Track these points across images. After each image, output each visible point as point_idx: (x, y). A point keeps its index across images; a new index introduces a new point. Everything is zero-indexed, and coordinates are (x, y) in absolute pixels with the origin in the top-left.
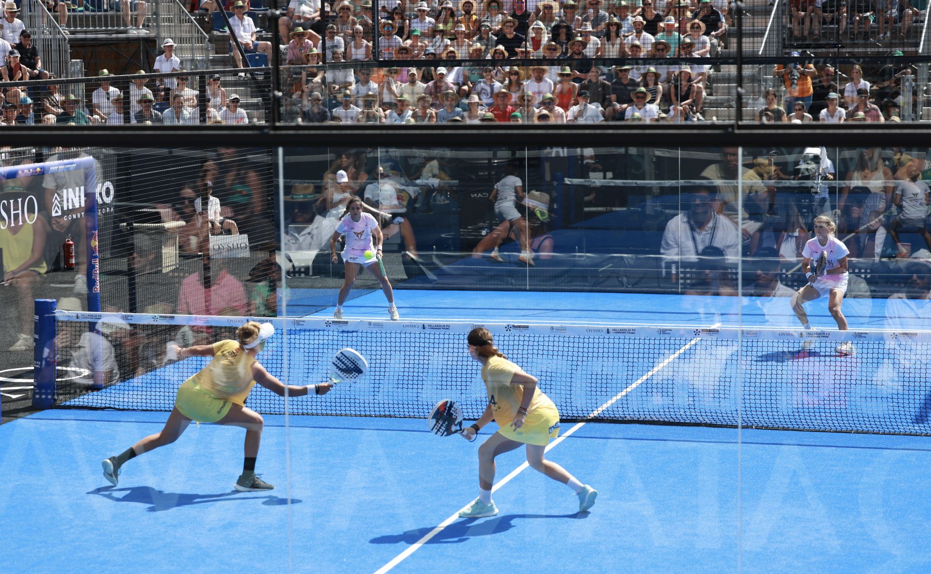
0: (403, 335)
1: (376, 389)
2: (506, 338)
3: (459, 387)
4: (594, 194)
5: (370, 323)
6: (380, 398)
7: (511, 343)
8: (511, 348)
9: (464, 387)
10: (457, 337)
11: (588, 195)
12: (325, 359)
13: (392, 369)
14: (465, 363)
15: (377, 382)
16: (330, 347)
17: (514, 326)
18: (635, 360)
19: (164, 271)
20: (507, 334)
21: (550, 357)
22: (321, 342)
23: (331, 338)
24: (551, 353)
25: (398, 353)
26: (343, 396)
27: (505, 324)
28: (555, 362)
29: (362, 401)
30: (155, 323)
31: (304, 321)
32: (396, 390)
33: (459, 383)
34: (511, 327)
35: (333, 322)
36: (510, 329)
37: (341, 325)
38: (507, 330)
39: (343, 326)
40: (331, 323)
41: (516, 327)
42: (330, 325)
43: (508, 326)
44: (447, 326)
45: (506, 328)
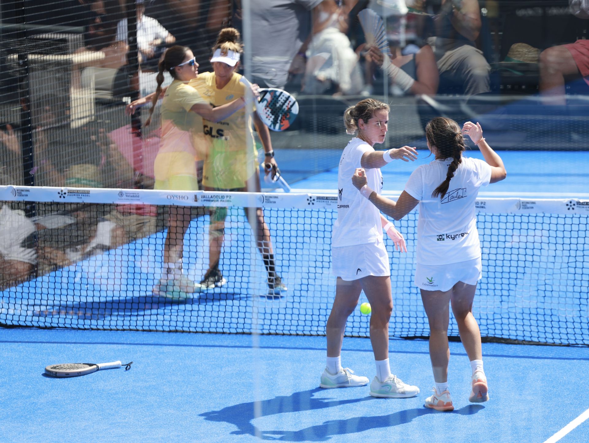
2: (568, 221)
3: (498, 293)
7: (575, 228)
8: (574, 234)
9: (505, 293)
10: (496, 219)
12: (306, 252)
13: (402, 267)
14: (507, 257)
16: (314, 234)
17: (579, 203)
19: (75, 125)
20: (570, 213)
22: (301, 227)
23: (314, 221)
27: (566, 200)
30: (62, 200)
31: (276, 197)
33: (498, 287)
34: (574, 205)
35: (319, 198)
36: (573, 207)
37: (330, 203)
38: (569, 209)
39: (332, 204)
40: (315, 199)
41: (583, 204)
42: (313, 202)
43: (571, 202)
44: (482, 203)
45: (567, 205)
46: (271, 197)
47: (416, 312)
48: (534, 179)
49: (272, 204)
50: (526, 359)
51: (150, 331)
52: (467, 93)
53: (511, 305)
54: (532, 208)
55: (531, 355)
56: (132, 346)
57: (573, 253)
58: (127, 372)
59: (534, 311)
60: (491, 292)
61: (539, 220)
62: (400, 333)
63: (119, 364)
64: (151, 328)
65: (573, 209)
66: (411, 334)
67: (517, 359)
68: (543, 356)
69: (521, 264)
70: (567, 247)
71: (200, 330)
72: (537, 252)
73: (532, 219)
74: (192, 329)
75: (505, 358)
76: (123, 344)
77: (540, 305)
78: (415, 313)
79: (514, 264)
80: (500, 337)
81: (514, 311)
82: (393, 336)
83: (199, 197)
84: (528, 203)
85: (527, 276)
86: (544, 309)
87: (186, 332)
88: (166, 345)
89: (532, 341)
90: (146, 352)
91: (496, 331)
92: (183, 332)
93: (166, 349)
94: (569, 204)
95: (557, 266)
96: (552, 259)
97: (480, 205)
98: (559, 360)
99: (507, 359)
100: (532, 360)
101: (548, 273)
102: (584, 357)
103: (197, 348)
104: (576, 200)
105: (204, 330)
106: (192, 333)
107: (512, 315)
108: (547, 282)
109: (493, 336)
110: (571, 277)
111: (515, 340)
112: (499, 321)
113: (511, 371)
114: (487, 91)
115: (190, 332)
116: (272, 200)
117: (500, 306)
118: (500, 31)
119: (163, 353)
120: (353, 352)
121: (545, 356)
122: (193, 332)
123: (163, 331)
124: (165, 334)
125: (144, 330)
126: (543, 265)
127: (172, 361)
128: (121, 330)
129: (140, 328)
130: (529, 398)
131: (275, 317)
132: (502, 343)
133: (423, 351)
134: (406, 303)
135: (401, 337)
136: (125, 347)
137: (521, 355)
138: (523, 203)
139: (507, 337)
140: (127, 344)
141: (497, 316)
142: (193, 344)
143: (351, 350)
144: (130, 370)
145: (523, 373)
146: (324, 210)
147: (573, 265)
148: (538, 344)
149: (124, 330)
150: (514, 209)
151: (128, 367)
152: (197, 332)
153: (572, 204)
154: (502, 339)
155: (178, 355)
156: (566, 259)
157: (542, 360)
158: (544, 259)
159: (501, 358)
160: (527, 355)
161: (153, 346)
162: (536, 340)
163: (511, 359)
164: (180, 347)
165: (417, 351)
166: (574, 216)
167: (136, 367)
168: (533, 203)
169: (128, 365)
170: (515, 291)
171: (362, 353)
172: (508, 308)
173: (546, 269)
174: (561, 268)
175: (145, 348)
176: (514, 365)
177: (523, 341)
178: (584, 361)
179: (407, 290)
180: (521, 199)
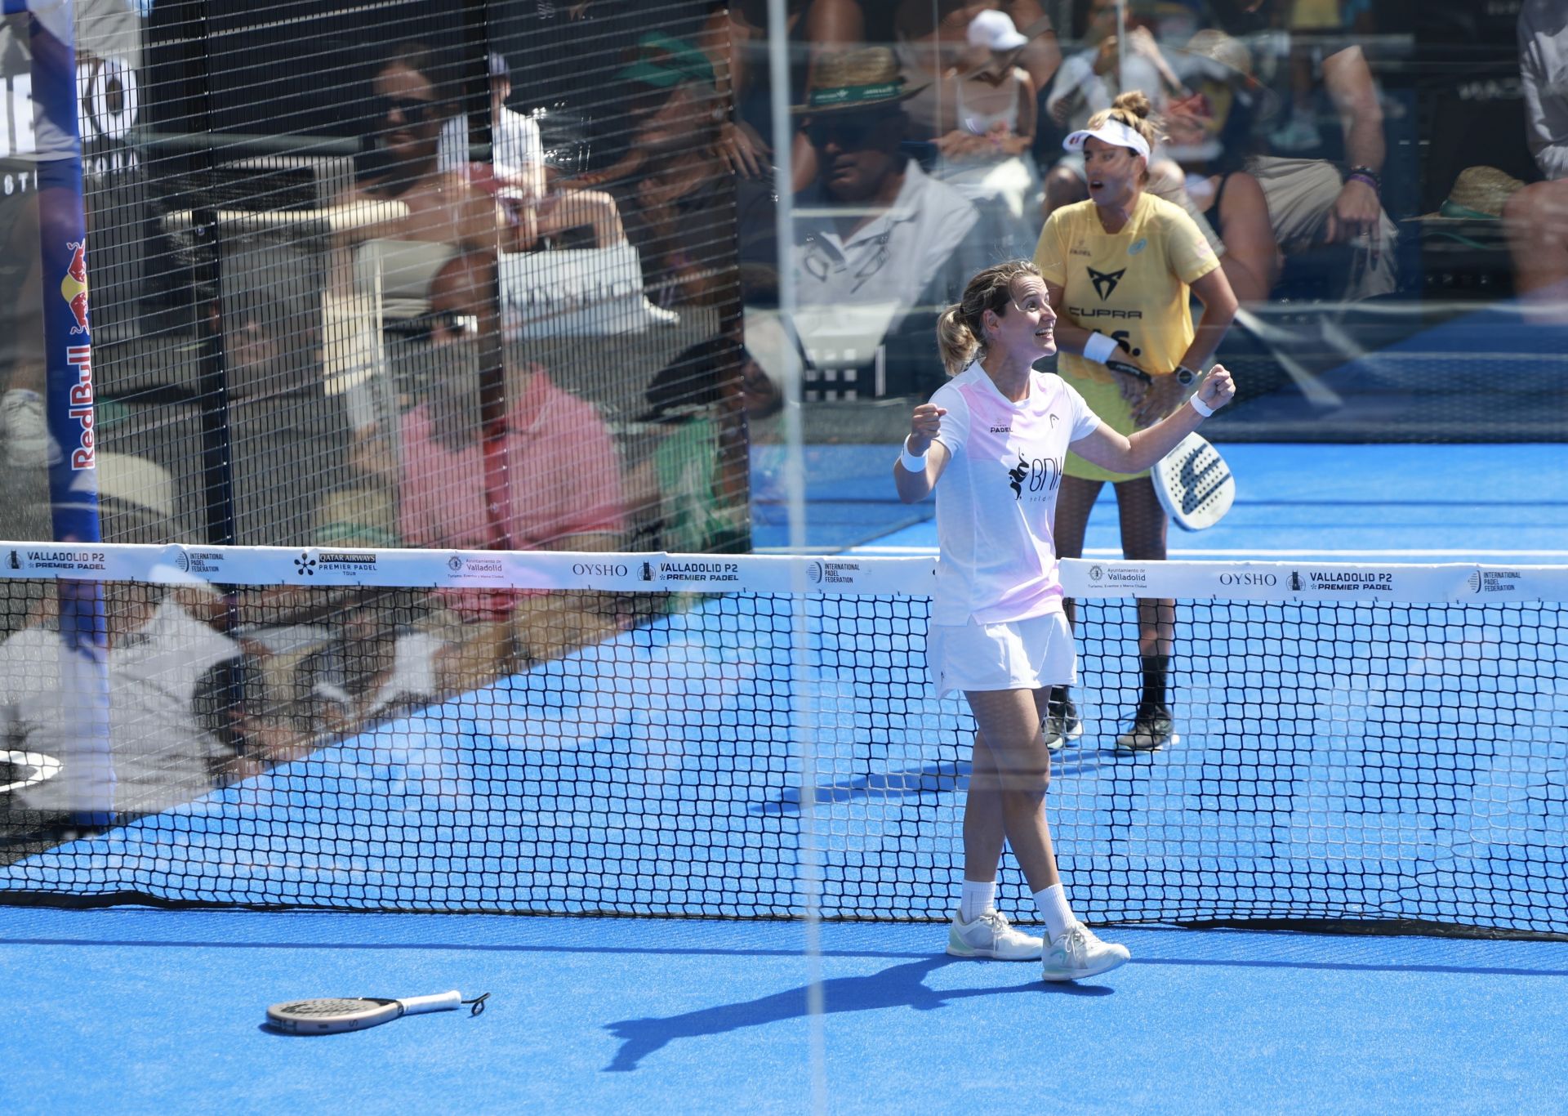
0: (1220, 614)
1: (1121, 818)
3: (1427, 806)
5: (1097, 572)
6: (1135, 849)
9: (1444, 807)
10: (1418, 617)
12: (931, 707)
25: (1200, 680)
31: (854, 567)
33: (1427, 791)
44: (1381, 576)
46: (839, 567)
47: (1216, 858)
48: (1515, 514)
49: (844, 584)
50: (1501, 976)
51: (533, 913)
52: (1338, 297)
53: (1459, 837)
54: (1512, 587)
55: (1512, 966)
56: (487, 953)
58: (476, 1019)
59: (1518, 853)
60: (1408, 805)
61: (1530, 618)
62: (1175, 914)
63: (455, 1000)
64: (536, 906)
66: (1205, 916)
67: (1478, 976)
68: (1543, 969)
69: (1485, 731)
71: (660, 910)
72: (1524, 701)
73: (1511, 617)
74: (639, 909)
75: (1445, 974)
76: (465, 947)
77: (1533, 837)
78: (1213, 861)
79: (1466, 731)
80: (1433, 919)
81: (1468, 853)
82: (1159, 920)
83: (655, 569)
84: (1499, 575)
85: (1500, 763)
86: (1545, 847)
87: (626, 916)
88: (573, 950)
89: (1514, 930)
90: (522, 967)
91: (1422, 904)
92: (618, 915)
93: (573, 959)
97: (1377, 582)
99: (1451, 976)
100: (1515, 978)
101: (1553, 753)
103: (652, 955)
105: (672, 909)
106: (639, 919)
107: (1463, 865)
108: (1550, 776)
109: (1415, 917)
111: (1471, 927)
112: (1430, 880)
113: (1463, 1007)
114: (1388, 291)
115: (634, 916)
116: (841, 573)
117: (1432, 840)
118: (1423, 138)
119: (567, 969)
121: (1549, 967)
122: (644, 916)
123: (567, 914)
124: (572, 921)
125: (516, 913)
126: (1541, 734)
127: (592, 990)
128: (459, 912)
129: (508, 907)
130: (1509, 1075)
131: (853, 874)
132: (1437, 935)
133: (1235, 959)
134: (1191, 834)
135: (1177, 923)
136: (471, 954)
137: (1488, 966)
138: (1486, 575)
139: (1451, 920)
140: (474, 948)
141: (1424, 867)
142: (643, 947)
144: (484, 1014)
148: (1531, 937)
149: (466, 912)
150: (1465, 592)
151: (477, 1006)
152: (652, 916)
154: (1439, 924)
155: (605, 976)
157: (1541, 978)
158: (1542, 718)
159: (1437, 974)
160: (1502, 965)
161: (540, 953)
162: (1525, 926)
163: (1463, 975)
164: (610, 955)
165: (1219, 958)
167: (498, 1008)
168: (1514, 575)
169: (476, 1002)
170: (1471, 801)
172: (1453, 845)
173: (1548, 743)
175: (521, 957)
176: (1470, 991)
177: (1491, 928)
179: (1194, 803)
180: (1483, 566)
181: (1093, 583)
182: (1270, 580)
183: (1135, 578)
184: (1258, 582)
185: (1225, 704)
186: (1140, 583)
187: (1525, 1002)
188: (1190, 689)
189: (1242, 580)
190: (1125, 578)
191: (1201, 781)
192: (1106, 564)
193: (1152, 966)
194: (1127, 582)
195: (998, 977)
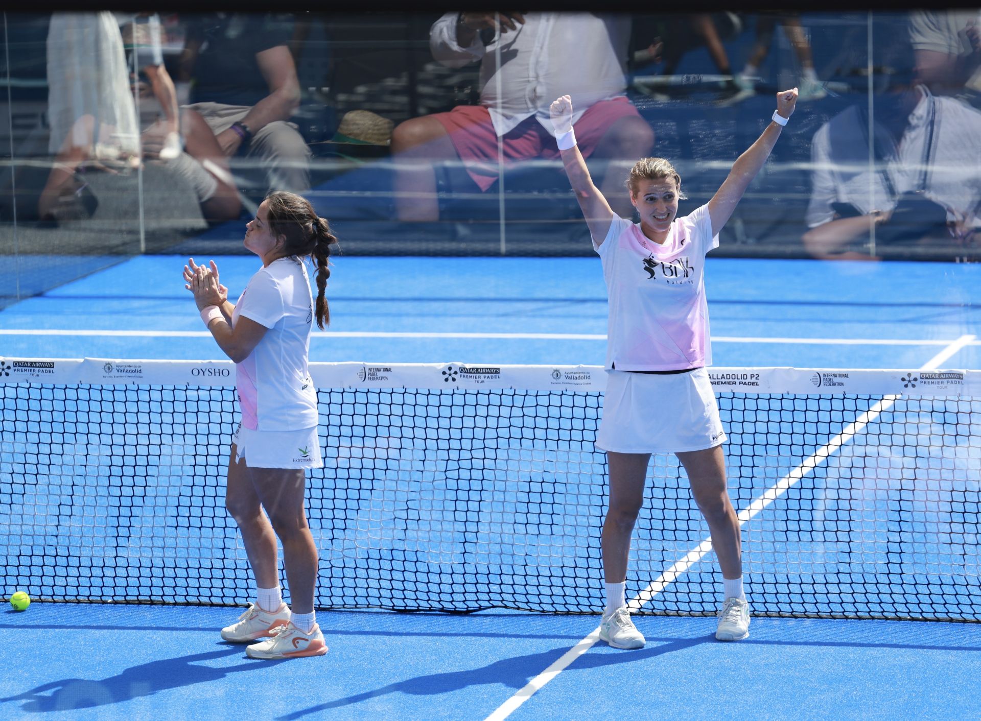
0: (192, 394)
1: (123, 532)
2: (446, 400)
3: (327, 523)
4: (658, 46)
5: (108, 367)
6: (131, 553)
8: (456, 423)
9: (339, 524)
11: (645, 47)
13: (163, 481)
15: (125, 511)
17: (463, 370)
18: (759, 450)
20: (448, 388)
21: (552, 445)
24: (553, 435)
25: (178, 440)
26: (38, 551)
27: (442, 366)
28: (562, 456)
29: (85, 562)
32: (171, 531)
33: (328, 514)
34: (456, 373)
35: (16, 364)
36: (454, 376)
37: (37, 372)
38: (447, 380)
39: (40, 373)
40: (12, 366)
41: (469, 371)
42: (7, 371)
43: (450, 369)
45: (444, 373)
50: (376, 636)
53: (348, 544)
54: (386, 377)
57: (454, 455)
59: (386, 555)
61: (397, 399)
65: (454, 380)
69: (367, 474)
70: (443, 445)
72: (393, 453)
73: (385, 398)
75: (340, 636)
77: (397, 544)
79: (355, 473)
81: (353, 555)
84: (378, 369)
85: (377, 494)
86: (404, 551)
94: (448, 372)
95: (428, 476)
96: (420, 466)
98: (431, 638)
100: (386, 638)
101: (412, 488)
102: (472, 631)
104: (460, 364)
107: (349, 562)
108: (410, 503)
110: (451, 495)
112: (327, 573)
117: (331, 547)
120: (79, 630)
126: (404, 475)
134: (170, 543)
138: (369, 369)
141: (326, 564)
143: (74, 627)
145: (370, 663)
146: (28, 386)
147: (455, 474)
150: (356, 382)
153: (452, 372)
156: (442, 466)
157: (403, 638)
158: (405, 465)
163: (352, 636)
166: (456, 391)
168: (388, 370)
170: (357, 520)
171: (93, 631)
172: (343, 549)
173: (409, 481)
174: (433, 481)
178: (473, 638)
179: (171, 522)
180: (367, 364)
181: (106, 374)
182: (225, 373)
183: (135, 371)
184: (217, 374)
185: (195, 456)
186: (138, 374)
187: (392, 655)
188: (171, 446)
189: (207, 373)
190: (128, 371)
191: (177, 507)
192: (115, 362)
193: (143, 632)
194: (129, 374)
195: (38, 641)
